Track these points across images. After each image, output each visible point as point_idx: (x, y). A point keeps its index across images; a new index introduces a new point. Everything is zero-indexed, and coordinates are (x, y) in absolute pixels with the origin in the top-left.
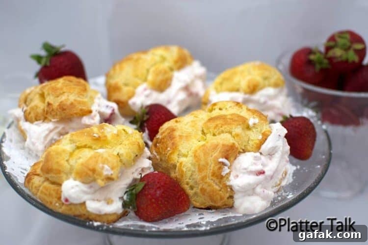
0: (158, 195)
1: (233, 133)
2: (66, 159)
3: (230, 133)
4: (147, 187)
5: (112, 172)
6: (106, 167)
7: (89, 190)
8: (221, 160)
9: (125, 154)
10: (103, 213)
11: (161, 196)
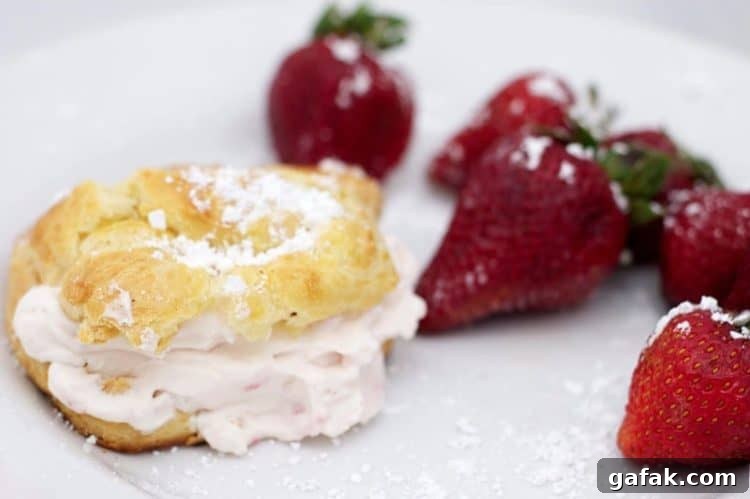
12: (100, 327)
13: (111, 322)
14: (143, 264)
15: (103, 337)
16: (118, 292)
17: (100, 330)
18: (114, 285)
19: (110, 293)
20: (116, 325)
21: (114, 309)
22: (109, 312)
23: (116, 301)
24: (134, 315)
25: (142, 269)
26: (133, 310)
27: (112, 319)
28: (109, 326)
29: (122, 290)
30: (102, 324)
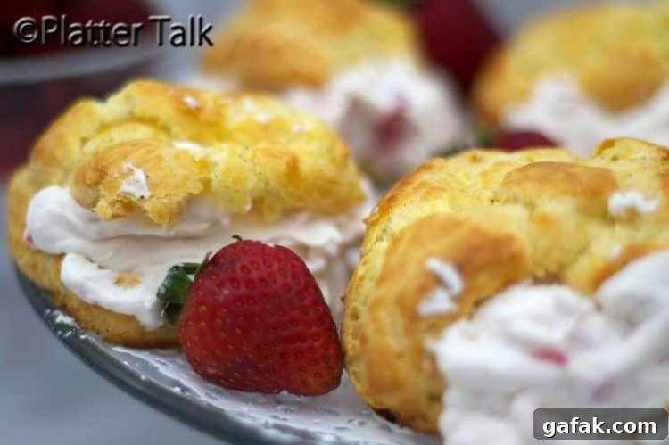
0: (221, 298)
1: (539, 211)
2: (84, 134)
3: (531, 206)
4: (210, 268)
5: (147, 194)
6: (139, 174)
7: (81, 225)
8: (435, 264)
9: (221, 166)
10: (90, 298)
11: (226, 305)
12: (118, 201)
13: (129, 196)
14: (149, 148)
15: (120, 212)
16: (132, 170)
17: (118, 205)
18: (126, 165)
19: (125, 170)
20: (133, 199)
21: (130, 184)
22: (125, 187)
23: (131, 178)
24: (149, 189)
25: (150, 152)
26: (148, 184)
27: (130, 194)
28: (126, 201)
29: (135, 168)
30: (119, 199)
